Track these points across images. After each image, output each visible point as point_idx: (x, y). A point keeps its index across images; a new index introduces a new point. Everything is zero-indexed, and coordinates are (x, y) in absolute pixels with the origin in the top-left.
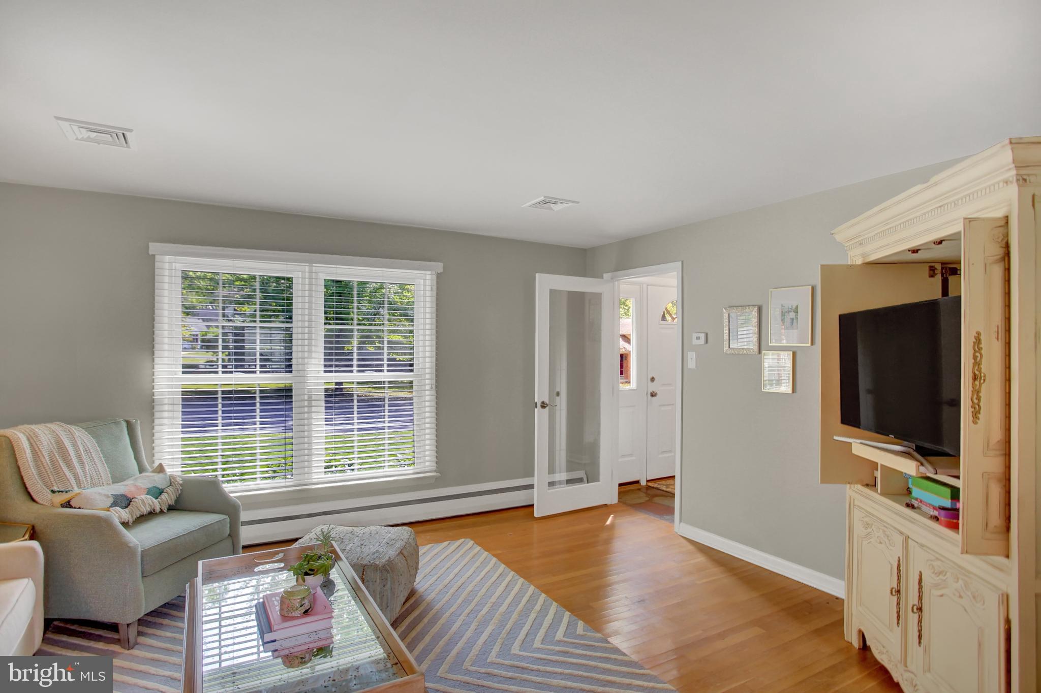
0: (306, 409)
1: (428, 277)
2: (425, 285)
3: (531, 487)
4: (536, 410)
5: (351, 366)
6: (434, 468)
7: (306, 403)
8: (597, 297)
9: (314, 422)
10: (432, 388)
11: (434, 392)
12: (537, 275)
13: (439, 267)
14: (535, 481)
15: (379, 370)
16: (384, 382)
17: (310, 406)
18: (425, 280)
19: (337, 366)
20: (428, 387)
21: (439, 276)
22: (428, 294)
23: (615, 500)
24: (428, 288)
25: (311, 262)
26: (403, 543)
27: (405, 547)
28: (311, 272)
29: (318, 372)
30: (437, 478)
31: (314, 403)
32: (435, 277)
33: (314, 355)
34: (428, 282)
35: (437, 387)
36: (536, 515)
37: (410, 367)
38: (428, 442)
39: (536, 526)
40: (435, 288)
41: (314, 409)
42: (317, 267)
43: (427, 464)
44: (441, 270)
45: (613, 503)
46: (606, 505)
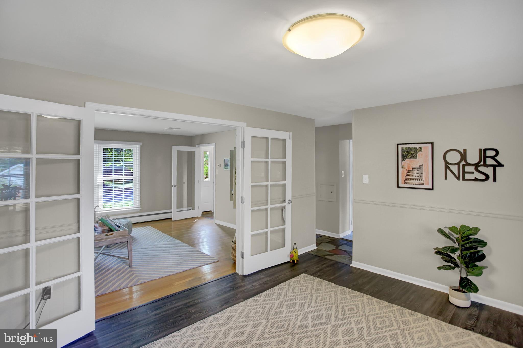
0: (97, 190)
1: (138, 147)
2: (137, 149)
3: (171, 212)
4: (172, 187)
5: (112, 175)
6: (140, 206)
7: (97, 186)
8: (194, 152)
9: (99, 192)
10: (139, 181)
11: (140, 182)
12: (173, 146)
13: (141, 144)
14: (172, 210)
15: (121, 175)
16: (123, 180)
17: (98, 187)
18: (137, 148)
19: (107, 175)
20: (137, 181)
21: (141, 146)
22: (138, 152)
23: (201, 216)
24: (138, 150)
25: (99, 143)
26: (128, 222)
27: (128, 223)
28: (99, 146)
29: (101, 177)
30: (140, 209)
31: (99, 186)
32: (140, 147)
33: (99, 171)
34: (138, 148)
35: (141, 181)
36: (172, 220)
37: (131, 173)
38: (137, 201)
39: (173, 223)
40: (140, 150)
41: (99, 188)
42: (101, 144)
43: (137, 205)
44: (142, 145)
45: (200, 217)
46: (197, 217)
